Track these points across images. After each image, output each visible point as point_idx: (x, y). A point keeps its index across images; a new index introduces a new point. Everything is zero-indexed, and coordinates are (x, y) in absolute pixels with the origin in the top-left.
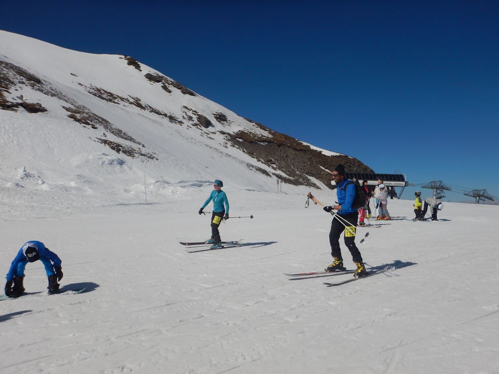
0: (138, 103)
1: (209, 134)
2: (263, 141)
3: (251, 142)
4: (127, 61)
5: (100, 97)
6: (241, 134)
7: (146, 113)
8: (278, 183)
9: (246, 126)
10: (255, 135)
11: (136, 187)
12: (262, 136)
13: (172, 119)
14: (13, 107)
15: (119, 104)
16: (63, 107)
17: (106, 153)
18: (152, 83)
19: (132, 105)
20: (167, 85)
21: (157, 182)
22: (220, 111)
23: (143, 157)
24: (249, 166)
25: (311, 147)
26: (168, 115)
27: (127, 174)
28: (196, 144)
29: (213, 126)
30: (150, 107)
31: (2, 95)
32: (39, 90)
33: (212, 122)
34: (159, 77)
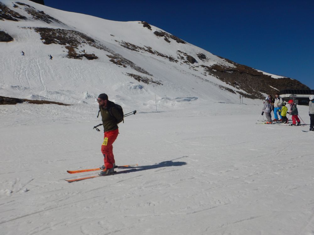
0: (150, 50)
1: (194, 67)
2: (230, 70)
3: (222, 72)
4: (143, 25)
5: (128, 48)
6: (215, 67)
7: (155, 56)
8: (240, 98)
9: (219, 61)
10: (224, 67)
11: (150, 102)
12: (229, 67)
13: (171, 59)
14: (80, 57)
15: (139, 51)
16: (107, 55)
17: (132, 82)
18: (158, 37)
19: (147, 52)
20: (167, 38)
21: (162, 99)
22: (201, 53)
23: (154, 83)
24: (221, 87)
25: (263, 73)
26: (169, 56)
27: (144, 94)
28: (186, 74)
29: (197, 62)
30: (157, 52)
31: (73, 51)
32: (93, 46)
33: (196, 60)
34: (163, 33)
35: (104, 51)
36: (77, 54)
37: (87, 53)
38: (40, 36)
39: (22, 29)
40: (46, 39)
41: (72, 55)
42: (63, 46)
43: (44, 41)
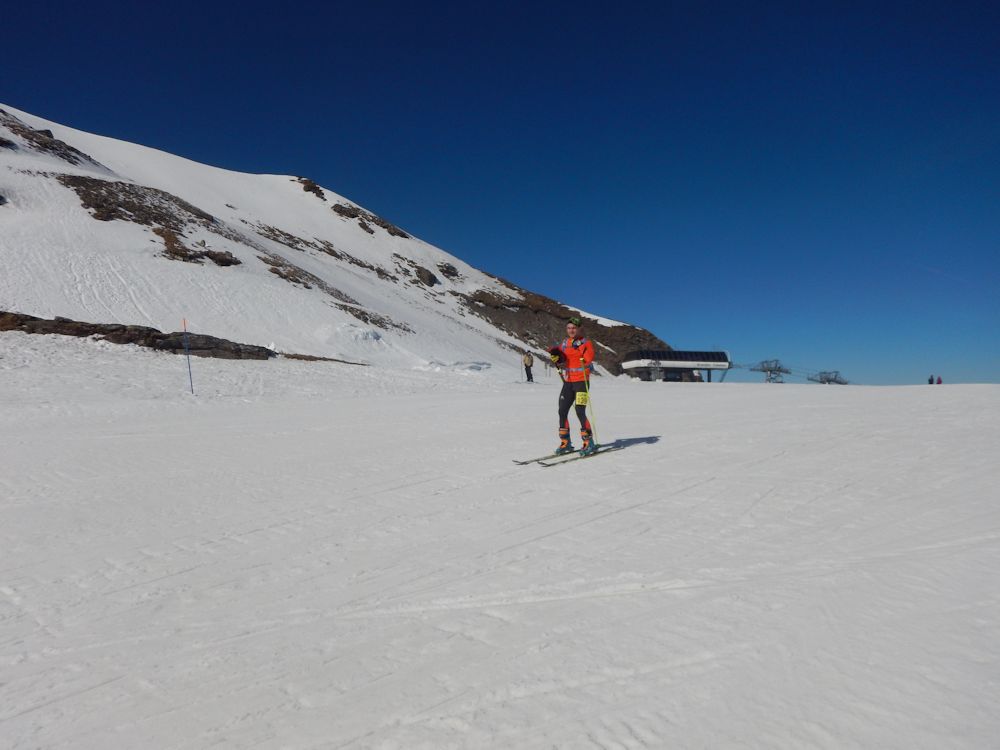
0: (330, 250)
1: (435, 296)
2: (513, 306)
3: (497, 307)
6: (481, 296)
7: (345, 264)
9: (486, 283)
10: (500, 297)
12: (511, 298)
13: (381, 273)
14: (197, 257)
15: (303, 251)
16: (258, 257)
17: (353, 323)
18: (344, 218)
19: (324, 253)
20: (366, 221)
22: (446, 262)
23: (397, 329)
24: (500, 342)
26: (375, 266)
27: (389, 351)
28: (423, 310)
29: (440, 283)
30: (347, 255)
31: (177, 241)
32: (215, 231)
33: (438, 277)
34: (354, 209)
35: (245, 246)
36: (189, 250)
37: (213, 249)
38: (78, 197)
40: (97, 207)
41: (176, 252)
42: (145, 226)
43: (93, 210)
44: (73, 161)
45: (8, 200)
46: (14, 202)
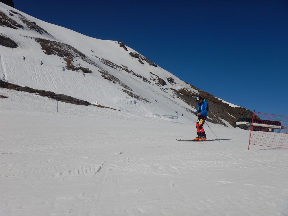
0: (126, 69)
1: (164, 89)
2: (195, 96)
3: (188, 96)
4: (119, 45)
5: (107, 64)
6: (182, 91)
7: (131, 75)
9: (185, 86)
10: (190, 92)
12: (194, 93)
13: (144, 79)
14: (77, 69)
15: (117, 69)
16: (98, 71)
17: (128, 97)
18: (133, 58)
19: (124, 70)
20: (141, 59)
22: (170, 77)
24: (188, 110)
25: (223, 101)
26: (143, 77)
28: (159, 94)
29: (167, 85)
30: (133, 72)
31: (71, 63)
32: (85, 60)
33: (166, 82)
34: (137, 55)
35: (94, 66)
36: (74, 67)
37: (83, 67)
38: (41, 46)
39: (24, 37)
40: (46, 50)
41: (70, 67)
42: (61, 57)
43: (45, 51)
44: (41, 33)
45: (19, 46)
46: (20, 47)
